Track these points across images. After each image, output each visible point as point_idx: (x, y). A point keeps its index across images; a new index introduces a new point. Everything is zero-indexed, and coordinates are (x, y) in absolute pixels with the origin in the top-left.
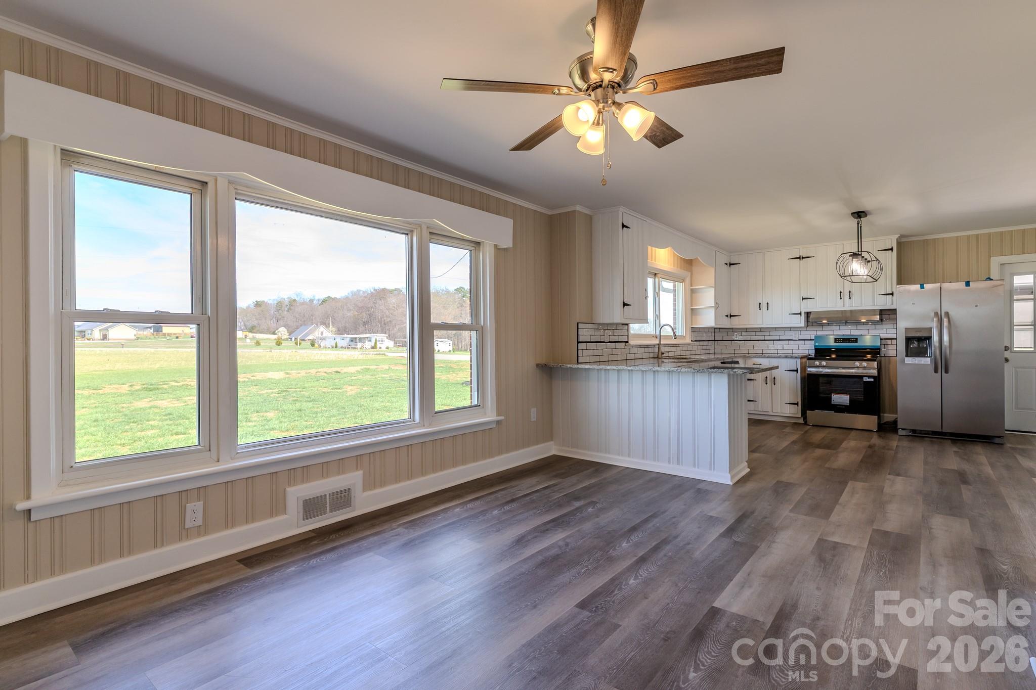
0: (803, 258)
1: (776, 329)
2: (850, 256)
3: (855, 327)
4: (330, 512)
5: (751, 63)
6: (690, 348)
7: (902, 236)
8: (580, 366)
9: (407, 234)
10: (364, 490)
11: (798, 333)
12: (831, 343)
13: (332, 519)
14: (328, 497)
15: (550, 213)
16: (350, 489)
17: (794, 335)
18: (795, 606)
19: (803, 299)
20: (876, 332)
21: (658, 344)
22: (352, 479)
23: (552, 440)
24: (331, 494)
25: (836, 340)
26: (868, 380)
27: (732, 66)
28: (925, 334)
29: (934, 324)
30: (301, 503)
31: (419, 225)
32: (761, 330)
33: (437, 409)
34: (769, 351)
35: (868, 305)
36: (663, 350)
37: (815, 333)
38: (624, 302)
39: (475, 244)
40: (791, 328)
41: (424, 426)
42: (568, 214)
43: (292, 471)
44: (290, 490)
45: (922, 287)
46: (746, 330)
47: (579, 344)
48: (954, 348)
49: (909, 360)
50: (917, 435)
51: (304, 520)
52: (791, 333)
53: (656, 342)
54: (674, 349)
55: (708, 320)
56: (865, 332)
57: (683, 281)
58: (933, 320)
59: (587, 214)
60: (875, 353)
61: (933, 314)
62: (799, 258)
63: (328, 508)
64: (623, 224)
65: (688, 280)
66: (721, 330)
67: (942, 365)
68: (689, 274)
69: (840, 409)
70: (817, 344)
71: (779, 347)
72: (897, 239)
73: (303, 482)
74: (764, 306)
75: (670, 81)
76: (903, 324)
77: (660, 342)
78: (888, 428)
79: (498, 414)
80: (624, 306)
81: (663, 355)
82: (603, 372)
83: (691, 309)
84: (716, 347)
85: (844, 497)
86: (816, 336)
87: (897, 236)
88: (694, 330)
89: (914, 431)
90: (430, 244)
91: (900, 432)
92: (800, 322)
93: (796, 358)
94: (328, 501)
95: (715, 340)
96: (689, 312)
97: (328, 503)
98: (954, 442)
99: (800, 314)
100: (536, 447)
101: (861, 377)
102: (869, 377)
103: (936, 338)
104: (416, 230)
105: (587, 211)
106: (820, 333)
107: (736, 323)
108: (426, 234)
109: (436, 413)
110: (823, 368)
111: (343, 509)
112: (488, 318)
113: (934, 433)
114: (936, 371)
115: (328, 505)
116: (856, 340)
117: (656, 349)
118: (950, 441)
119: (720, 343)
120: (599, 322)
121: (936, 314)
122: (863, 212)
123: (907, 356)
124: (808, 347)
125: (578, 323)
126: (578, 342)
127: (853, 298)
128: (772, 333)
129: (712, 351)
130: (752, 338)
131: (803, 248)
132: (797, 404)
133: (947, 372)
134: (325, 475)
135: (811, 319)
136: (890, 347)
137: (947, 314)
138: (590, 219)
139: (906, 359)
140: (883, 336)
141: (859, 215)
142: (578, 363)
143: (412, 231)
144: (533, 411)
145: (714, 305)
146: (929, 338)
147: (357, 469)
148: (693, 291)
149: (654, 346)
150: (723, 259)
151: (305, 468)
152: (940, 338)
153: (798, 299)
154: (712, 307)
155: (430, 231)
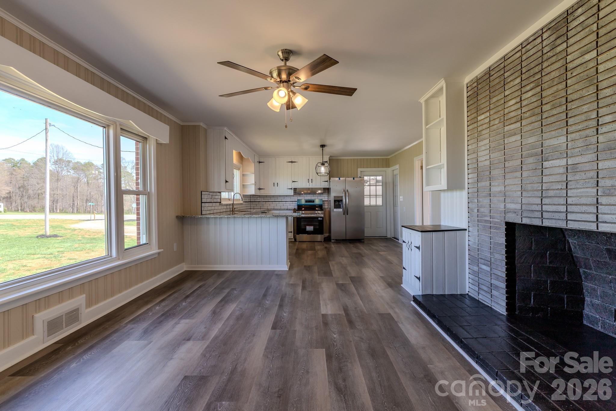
0: (293, 162)
1: (280, 196)
2: (321, 164)
3: (312, 196)
4: (66, 327)
5: (345, 90)
6: (242, 206)
7: (330, 156)
8: (204, 216)
9: (105, 127)
10: (86, 308)
11: (290, 198)
12: (303, 202)
13: (67, 332)
14: (64, 317)
15: (182, 124)
16: (78, 309)
17: (288, 199)
18: (347, 306)
19: (293, 182)
20: (321, 198)
21: (233, 204)
22: (79, 300)
23: (184, 262)
24: (67, 314)
25: (306, 201)
26: (320, 219)
27: (338, 90)
28: (341, 199)
29: (344, 195)
30: (46, 324)
31: (114, 122)
32: (273, 196)
33: (126, 247)
34: (277, 207)
35: (318, 186)
36: (235, 207)
37: (296, 198)
38: (226, 180)
39: (143, 138)
40: (287, 195)
41: (119, 259)
42: (195, 127)
43: (38, 301)
44: (37, 316)
45: (339, 179)
46: (266, 196)
47: (202, 204)
48: (350, 204)
49: (335, 210)
50: (338, 241)
51: (48, 336)
52: (287, 198)
53: (231, 202)
54: (239, 206)
55: (251, 191)
56: (316, 198)
57: (239, 169)
58: (343, 193)
59: (204, 128)
60: (321, 207)
61: (343, 190)
62: (291, 162)
63: (64, 325)
64: (225, 137)
65: (241, 169)
66: (254, 196)
67: (346, 212)
68: (242, 165)
69: (309, 233)
70: (298, 203)
71: (281, 205)
72: (329, 158)
73: (45, 308)
74: (276, 185)
75: (314, 88)
76: (333, 194)
77: (233, 202)
78: (328, 240)
79: (159, 249)
80: (226, 183)
81: (236, 209)
82: (218, 219)
83: (243, 185)
84: (251, 205)
85: (332, 268)
86: (298, 200)
87: (329, 156)
88: (245, 196)
89: (336, 240)
90: (121, 136)
91: (333, 241)
92: (291, 193)
93: (291, 210)
94: (64, 319)
95: (250, 202)
96: (242, 186)
97: (64, 321)
98: (350, 243)
99: (292, 189)
100: (177, 267)
101: (318, 218)
102: (321, 218)
103: (344, 201)
104: (112, 126)
105: (204, 126)
106: (299, 198)
107: (262, 193)
108: (119, 130)
109: (125, 250)
110: (302, 214)
111: (75, 323)
112: (152, 187)
113: (343, 240)
114: (344, 214)
115: (64, 323)
116: (313, 202)
117: (231, 207)
118: (348, 243)
119: (273, 203)
120: (212, 191)
121: (344, 190)
122: (324, 145)
123: (334, 208)
124: (294, 205)
125: (201, 191)
126: (202, 203)
127: (313, 182)
128: (265, 198)
129: (250, 207)
130: (269, 201)
131: (293, 157)
132: (292, 232)
133: (347, 215)
134: (61, 300)
135: (296, 191)
136: (326, 204)
137: (347, 190)
138: (206, 130)
139: (334, 209)
140: (323, 200)
141: (323, 146)
142: (202, 214)
143: (108, 126)
144: (175, 245)
145: (254, 183)
146: (342, 201)
147: (81, 294)
148: (243, 175)
149: (230, 205)
150: (257, 159)
151: (47, 298)
152: (346, 201)
153: (291, 182)
154: (253, 184)
155: (121, 128)
